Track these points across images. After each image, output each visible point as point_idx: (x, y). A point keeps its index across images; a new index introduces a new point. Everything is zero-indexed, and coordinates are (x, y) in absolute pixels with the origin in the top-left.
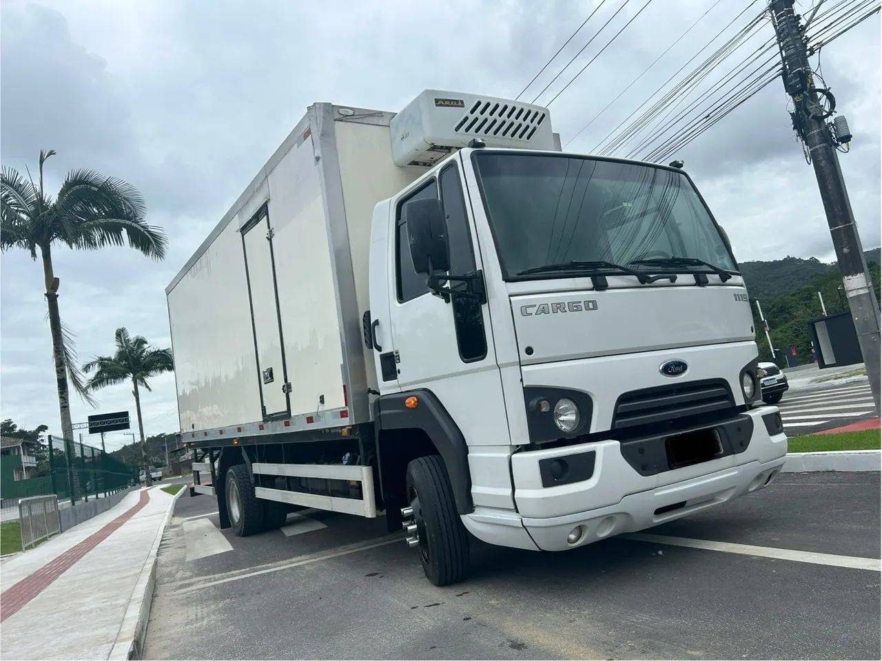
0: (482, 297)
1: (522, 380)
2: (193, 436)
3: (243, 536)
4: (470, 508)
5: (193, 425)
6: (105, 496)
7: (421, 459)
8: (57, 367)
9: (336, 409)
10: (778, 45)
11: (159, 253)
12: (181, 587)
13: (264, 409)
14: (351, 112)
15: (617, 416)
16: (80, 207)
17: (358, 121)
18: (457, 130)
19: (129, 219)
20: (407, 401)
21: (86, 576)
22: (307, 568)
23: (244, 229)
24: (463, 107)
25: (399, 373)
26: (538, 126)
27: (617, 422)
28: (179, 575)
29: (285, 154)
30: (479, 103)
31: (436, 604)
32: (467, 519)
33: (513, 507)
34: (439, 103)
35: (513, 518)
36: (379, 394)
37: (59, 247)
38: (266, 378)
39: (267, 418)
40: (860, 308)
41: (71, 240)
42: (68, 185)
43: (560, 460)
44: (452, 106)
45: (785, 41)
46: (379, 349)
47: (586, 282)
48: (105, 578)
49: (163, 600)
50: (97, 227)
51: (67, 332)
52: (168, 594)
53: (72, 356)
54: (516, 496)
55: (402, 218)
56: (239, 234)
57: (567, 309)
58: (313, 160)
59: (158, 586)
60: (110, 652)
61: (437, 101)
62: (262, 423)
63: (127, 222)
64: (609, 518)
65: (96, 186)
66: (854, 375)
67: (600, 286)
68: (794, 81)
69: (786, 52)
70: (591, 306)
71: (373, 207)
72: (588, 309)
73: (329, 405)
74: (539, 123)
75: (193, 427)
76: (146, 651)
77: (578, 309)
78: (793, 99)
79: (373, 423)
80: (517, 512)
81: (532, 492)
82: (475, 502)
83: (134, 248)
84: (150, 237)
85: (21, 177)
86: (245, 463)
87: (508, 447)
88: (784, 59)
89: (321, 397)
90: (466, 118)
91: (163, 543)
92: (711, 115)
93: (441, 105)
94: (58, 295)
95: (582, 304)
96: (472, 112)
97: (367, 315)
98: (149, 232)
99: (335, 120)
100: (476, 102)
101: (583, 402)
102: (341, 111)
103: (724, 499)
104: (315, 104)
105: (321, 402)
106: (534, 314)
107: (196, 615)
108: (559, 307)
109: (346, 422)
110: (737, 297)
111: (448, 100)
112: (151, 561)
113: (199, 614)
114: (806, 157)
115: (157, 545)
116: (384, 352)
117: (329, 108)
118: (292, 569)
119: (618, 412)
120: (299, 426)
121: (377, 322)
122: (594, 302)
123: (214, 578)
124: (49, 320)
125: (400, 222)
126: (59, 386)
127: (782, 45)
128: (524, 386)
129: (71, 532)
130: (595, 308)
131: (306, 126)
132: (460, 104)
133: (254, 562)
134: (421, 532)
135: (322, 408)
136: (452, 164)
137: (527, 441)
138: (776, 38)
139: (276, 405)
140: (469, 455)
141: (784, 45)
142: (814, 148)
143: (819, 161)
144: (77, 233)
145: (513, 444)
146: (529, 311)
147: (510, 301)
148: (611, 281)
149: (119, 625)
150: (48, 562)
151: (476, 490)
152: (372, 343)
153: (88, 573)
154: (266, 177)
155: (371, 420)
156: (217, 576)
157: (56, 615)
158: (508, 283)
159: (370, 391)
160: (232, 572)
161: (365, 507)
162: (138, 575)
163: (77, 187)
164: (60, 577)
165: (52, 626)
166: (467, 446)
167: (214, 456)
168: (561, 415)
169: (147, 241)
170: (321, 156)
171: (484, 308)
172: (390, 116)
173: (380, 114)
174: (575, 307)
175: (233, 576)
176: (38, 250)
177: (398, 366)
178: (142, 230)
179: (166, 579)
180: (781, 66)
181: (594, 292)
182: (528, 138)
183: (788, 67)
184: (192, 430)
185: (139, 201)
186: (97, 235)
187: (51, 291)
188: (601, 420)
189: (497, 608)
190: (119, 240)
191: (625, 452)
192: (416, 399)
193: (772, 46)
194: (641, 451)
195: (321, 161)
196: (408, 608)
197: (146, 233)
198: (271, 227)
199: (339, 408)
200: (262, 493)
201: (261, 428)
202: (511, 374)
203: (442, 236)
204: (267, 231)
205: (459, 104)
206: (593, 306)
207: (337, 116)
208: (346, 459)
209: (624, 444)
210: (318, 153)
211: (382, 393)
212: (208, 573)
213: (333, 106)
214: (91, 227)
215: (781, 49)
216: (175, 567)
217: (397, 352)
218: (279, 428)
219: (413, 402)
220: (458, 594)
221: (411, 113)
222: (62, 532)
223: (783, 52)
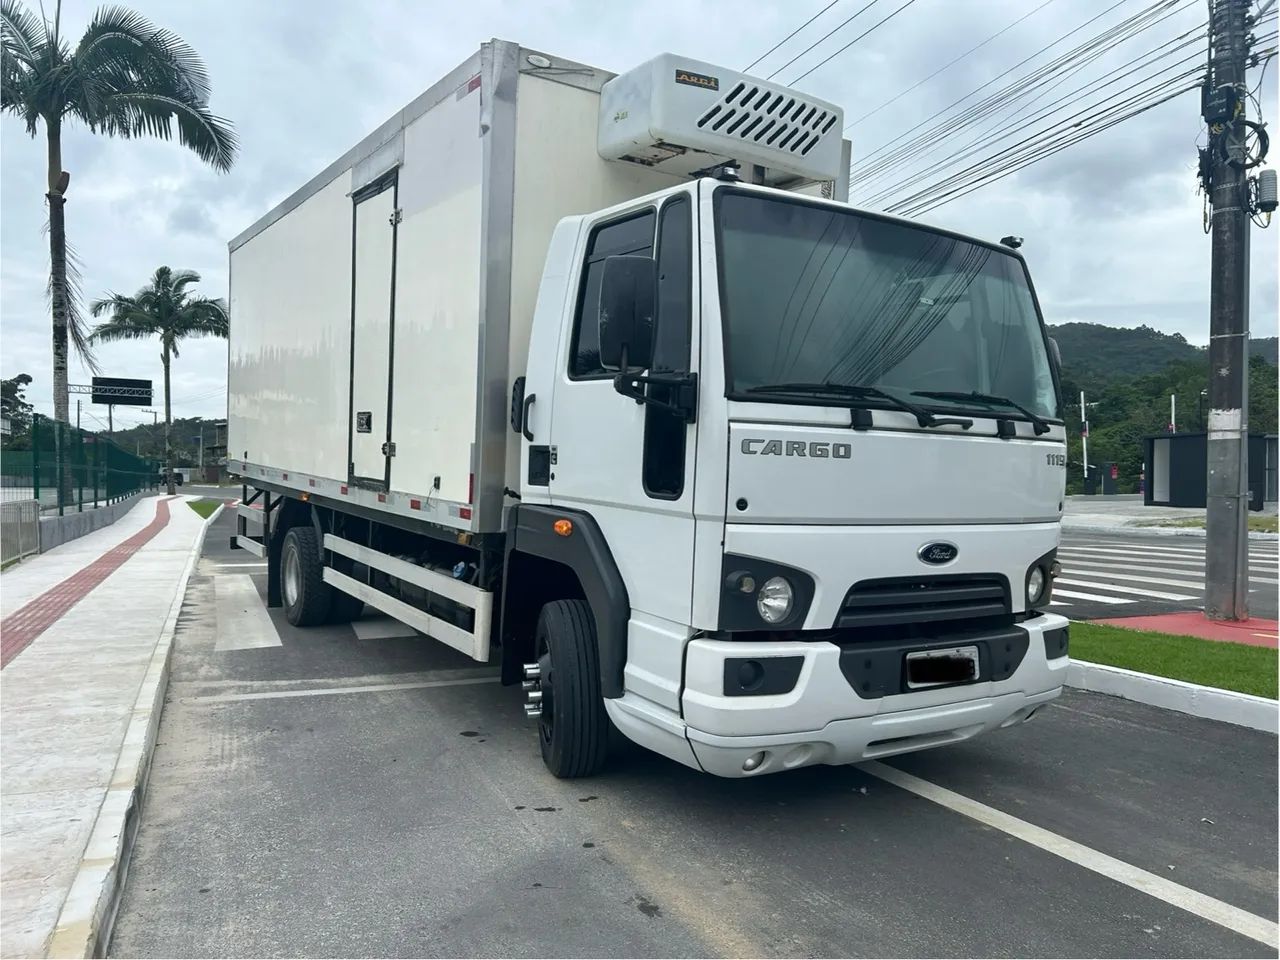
0: (691, 414)
1: (723, 543)
2: (244, 468)
3: (298, 626)
4: (619, 690)
5: (246, 453)
6: (108, 504)
7: (561, 602)
8: (54, 307)
9: (455, 503)
10: (1207, 39)
11: (224, 162)
12: (205, 692)
13: (351, 467)
14: (546, 63)
15: (845, 609)
16: (112, 68)
17: (555, 78)
18: (701, 123)
19: (184, 100)
20: (557, 523)
21: (70, 648)
22: (383, 700)
23: (359, 196)
24: (717, 89)
25: (553, 478)
26: (822, 136)
27: (842, 618)
28: (203, 671)
29: (437, 103)
30: (741, 87)
31: (550, 809)
32: (611, 705)
33: (677, 709)
34: (682, 78)
35: (674, 723)
36: (519, 497)
37: (73, 124)
38: (360, 425)
39: (355, 482)
40: (1222, 458)
41: (92, 116)
42: (96, 31)
43: (755, 663)
44: (700, 86)
45: (1219, 36)
46: (530, 437)
47: (843, 415)
48: (101, 659)
49: (177, 713)
50: (135, 103)
51: (73, 257)
52: (187, 700)
53: (75, 295)
54: (683, 698)
55: (594, 253)
56: (350, 198)
57: (807, 451)
58: (477, 130)
59: (172, 684)
60: (101, 807)
61: (679, 73)
62: (345, 486)
63: (184, 106)
64: (805, 746)
65: (138, 38)
66: (1189, 525)
67: (861, 423)
68: (1216, 102)
69: (1217, 52)
70: (842, 450)
71: (557, 221)
72: (836, 455)
73: (444, 494)
74: (824, 131)
75: (246, 457)
76: (149, 800)
77: (824, 454)
78: (1209, 128)
79: (504, 534)
80: (682, 717)
81: (708, 698)
82: (628, 685)
83: (187, 146)
84: (212, 133)
85: (21, 4)
86: (313, 525)
87: (686, 629)
88: (1211, 63)
89: (435, 479)
90: (718, 109)
91: (186, 609)
92: (1084, 124)
93: (684, 82)
94: (65, 200)
95: (830, 448)
96: (728, 100)
97: (521, 382)
98: (212, 125)
99: (520, 72)
100: (737, 85)
101: (802, 585)
102: (532, 59)
104: (494, 40)
105: (435, 485)
106: (759, 452)
107: (223, 750)
108: (796, 448)
109: (467, 525)
110: (1051, 459)
111: (695, 75)
112: (166, 640)
113: (227, 747)
114: (1205, 221)
115: (175, 613)
116: (534, 443)
117: (515, 52)
118: (361, 696)
119: (848, 605)
120: (403, 509)
121: (532, 398)
122: (848, 448)
123: (251, 686)
124: (49, 234)
125: (591, 259)
126: (55, 337)
127: (1213, 41)
128: (725, 551)
129: (53, 554)
130: (847, 455)
131: (475, 71)
132: (713, 84)
133: (308, 671)
134: (546, 702)
135: (434, 494)
136: (683, 199)
137: (714, 628)
138: (1208, 26)
139: (371, 466)
140: (630, 621)
141: (1216, 42)
142: (1220, 211)
143: (1222, 232)
144: (105, 110)
145: (694, 626)
146: (753, 447)
147: (729, 428)
148: (879, 417)
149: (115, 756)
150: (20, 608)
151: (629, 669)
152: (521, 424)
153: (76, 642)
154: (403, 128)
155: (502, 529)
156: (257, 684)
157: (28, 715)
158: (732, 403)
159: (507, 491)
160: (278, 683)
161: (475, 644)
162: (147, 663)
163: (110, 35)
164: (37, 640)
165: (21, 735)
166: (630, 609)
167: (272, 502)
168: (768, 597)
169: (206, 139)
170: (490, 126)
171: (691, 430)
172: (606, 77)
173: (590, 72)
174: (818, 450)
175: (278, 689)
176: (42, 123)
177: (553, 469)
178: (202, 120)
179: (185, 674)
180: (1204, 73)
181: (851, 432)
182: (804, 152)
183: (1213, 75)
184: (243, 460)
185: (202, 76)
186: (132, 116)
187: (56, 193)
188: (822, 613)
189: (630, 836)
190: (164, 130)
191: (845, 664)
192: (570, 525)
193: (1199, 38)
194: (868, 664)
195: (489, 133)
196: (512, 807)
197: (208, 126)
198: (399, 207)
199: (459, 504)
200: (332, 577)
201: (344, 491)
202: (710, 532)
203: (650, 319)
204: (393, 211)
205: (711, 83)
206: (844, 451)
207: (525, 66)
208: (459, 570)
209: (845, 652)
210: (487, 120)
211: (524, 500)
212: (243, 676)
213: (521, 49)
214: (123, 102)
215: (1212, 45)
216: (197, 658)
217: (554, 449)
218: (367, 500)
219: (565, 528)
220: (583, 798)
221: (635, 85)
222: (41, 553)
223: (1213, 50)
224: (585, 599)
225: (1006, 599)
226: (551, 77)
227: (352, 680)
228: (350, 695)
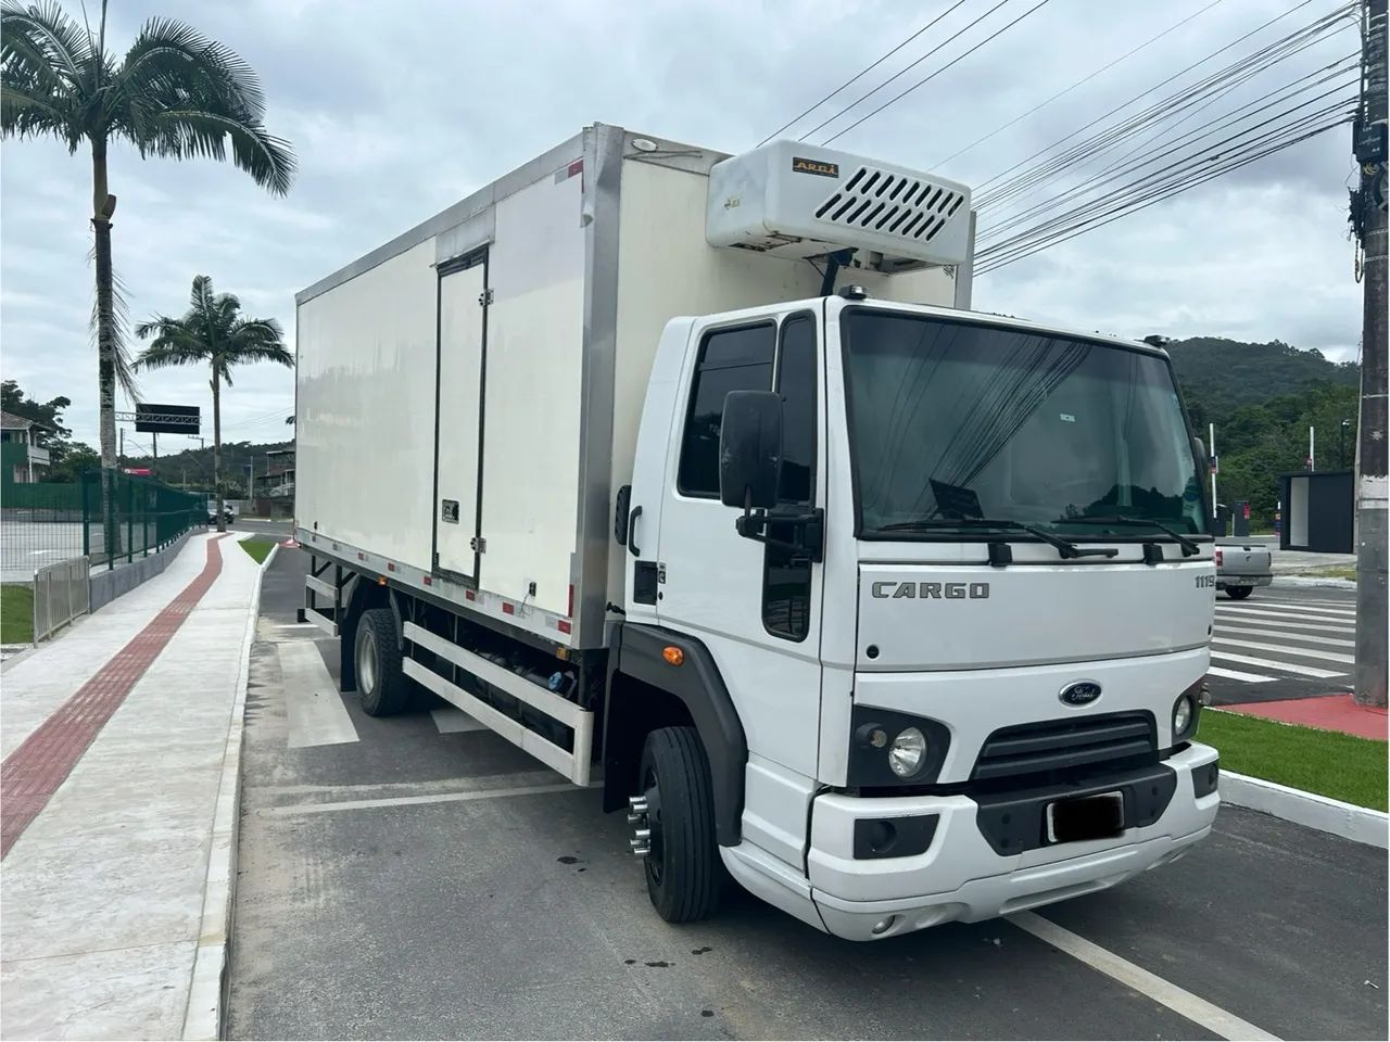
0: (816, 550)
1: (852, 694)
2: (314, 540)
3: (374, 716)
4: (735, 837)
5: (316, 524)
6: (158, 551)
7: (668, 729)
8: (101, 341)
9: (552, 613)
10: (1359, 70)
11: (280, 185)
12: (283, 801)
13: (436, 556)
14: (652, 146)
15: (982, 759)
16: (161, 83)
17: (663, 162)
18: (819, 214)
19: (237, 119)
20: (667, 649)
21: (140, 746)
22: (473, 813)
23: (444, 269)
24: (837, 176)
25: (661, 598)
26: (948, 219)
27: (980, 769)
28: (277, 773)
29: (533, 183)
30: (863, 172)
31: (663, 965)
32: (729, 854)
33: (802, 867)
34: (799, 166)
35: (798, 880)
36: (623, 613)
37: (120, 144)
38: (445, 513)
39: (439, 573)
40: (1374, 530)
41: (144, 138)
42: (144, 45)
43: (888, 825)
44: (818, 173)
45: (1373, 68)
46: (636, 552)
47: (980, 550)
48: (171, 761)
49: (256, 831)
50: (186, 121)
51: (119, 286)
52: (265, 812)
53: (121, 327)
54: (809, 857)
55: (706, 360)
56: (434, 269)
57: (942, 593)
58: (578, 220)
59: (247, 789)
60: (194, 967)
61: (796, 161)
62: (429, 576)
63: (237, 125)
64: (940, 907)
65: (192, 54)
67: (999, 558)
68: (1369, 140)
69: (1370, 85)
70: (980, 589)
71: (665, 323)
72: (974, 595)
73: (540, 600)
74: (950, 213)
75: (316, 527)
76: (238, 949)
77: (961, 595)
78: (1362, 170)
79: (606, 651)
80: (807, 876)
81: (836, 860)
82: (745, 832)
83: (241, 168)
84: (268, 154)
85: (66, 16)
86: (389, 606)
87: (811, 783)
88: (1364, 96)
89: (531, 585)
90: (838, 197)
91: (253, 691)
92: (1222, 158)
93: (802, 170)
94: (111, 225)
95: (967, 589)
96: (849, 187)
97: (626, 492)
98: (268, 146)
99: (625, 158)
100: (857, 171)
101: (937, 736)
102: (638, 143)
103: (1107, 885)
104: (596, 124)
105: (530, 592)
106: (891, 596)
107: (308, 879)
108: (931, 590)
109: (569, 641)
110: (1201, 581)
111: (813, 162)
112: (236, 735)
113: (312, 876)
114: (1357, 270)
115: (242, 697)
116: (641, 558)
117: (620, 137)
119: (985, 755)
120: (493, 610)
121: (639, 511)
122: (986, 587)
123: (330, 792)
124: (94, 262)
125: (703, 366)
126: (101, 372)
127: (1366, 72)
128: (855, 702)
129: (109, 613)
130: (985, 595)
131: (574, 156)
132: (832, 171)
133: (389, 773)
134: (655, 842)
135: (530, 601)
136: (806, 317)
137: (843, 784)
138: (1360, 56)
139: (459, 559)
140: (748, 764)
141: (1369, 74)
142: (1373, 259)
143: (1374, 281)
144: (153, 130)
145: (820, 780)
146: (885, 590)
147: (859, 569)
148: (1018, 550)
149: (199, 897)
150: (77, 690)
151: (748, 817)
152: (625, 533)
153: (141, 738)
154: (494, 203)
155: (604, 645)
156: (335, 789)
157: (103, 840)
158: (862, 543)
159: (610, 607)
160: (357, 788)
161: (573, 765)
162: (219, 767)
163: (159, 50)
164: (101, 735)
165: (99, 868)
166: (748, 751)
167: (344, 576)
168: (899, 748)
169: (264, 162)
170: (593, 216)
171: (816, 569)
172: (713, 159)
173: (697, 153)
174: (954, 591)
175: (358, 797)
176: (86, 144)
177: (660, 587)
178: (258, 141)
179: (259, 777)
180: (1355, 106)
181: (988, 570)
182: (929, 237)
183: (1366, 109)
184: (313, 530)
185: (256, 93)
186: (183, 136)
187: (102, 218)
188: (956, 767)
189: (751, 1001)
190: (218, 150)
191: (983, 820)
192: (680, 653)
193: (1351, 68)
194: (1006, 820)
195: (592, 225)
196: (621, 960)
197: (264, 147)
198: (489, 287)
199: (558, 615)
200: (411, 668)
201: (428, 581)
202: (838, 683)
203: (775, 459)
204: (483, 291)
205: (830, 170)
206: (981, 591)
207: (628, 151)
208: (556, 681)
209: (983, 807)
210: (589, 210)
211: (629, 618)
212: (320, 780)
213: (626, 132)
214: (175, 120)
215: (1364, 76)
216: (270, 757)
217: (662, 567)
218: (456, 596)
219: (675, 656)
220: (696, 948)
221: (749, 171)
222: (91, 613)
223: (1366, 81)
224: (694, 725)
225: (1152, 736)
226: (657, 161)
227: (436, 785)
228: (435, 806)
